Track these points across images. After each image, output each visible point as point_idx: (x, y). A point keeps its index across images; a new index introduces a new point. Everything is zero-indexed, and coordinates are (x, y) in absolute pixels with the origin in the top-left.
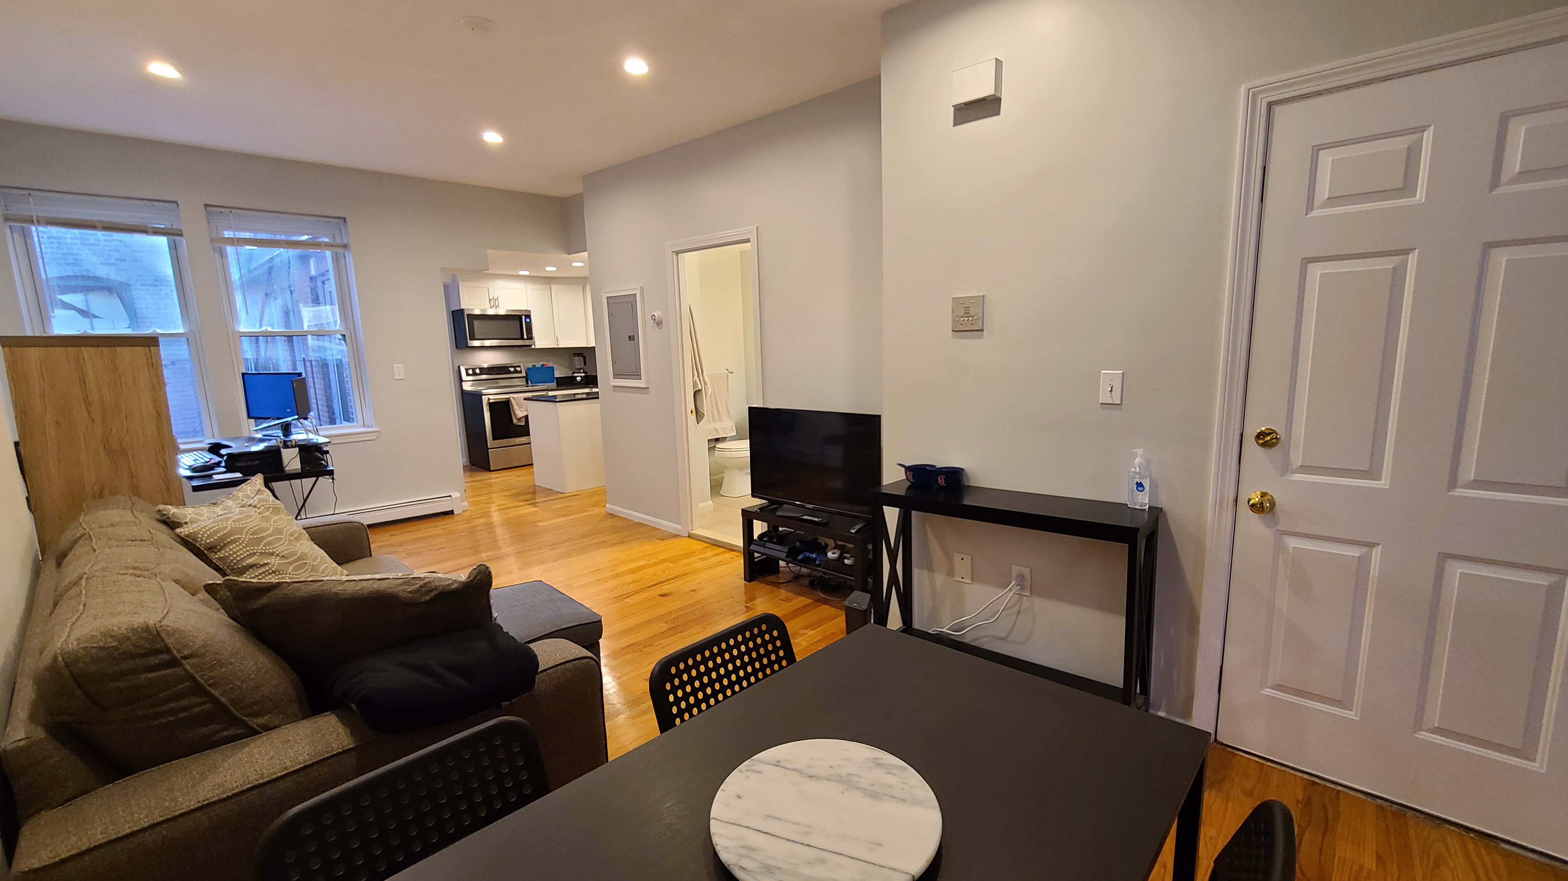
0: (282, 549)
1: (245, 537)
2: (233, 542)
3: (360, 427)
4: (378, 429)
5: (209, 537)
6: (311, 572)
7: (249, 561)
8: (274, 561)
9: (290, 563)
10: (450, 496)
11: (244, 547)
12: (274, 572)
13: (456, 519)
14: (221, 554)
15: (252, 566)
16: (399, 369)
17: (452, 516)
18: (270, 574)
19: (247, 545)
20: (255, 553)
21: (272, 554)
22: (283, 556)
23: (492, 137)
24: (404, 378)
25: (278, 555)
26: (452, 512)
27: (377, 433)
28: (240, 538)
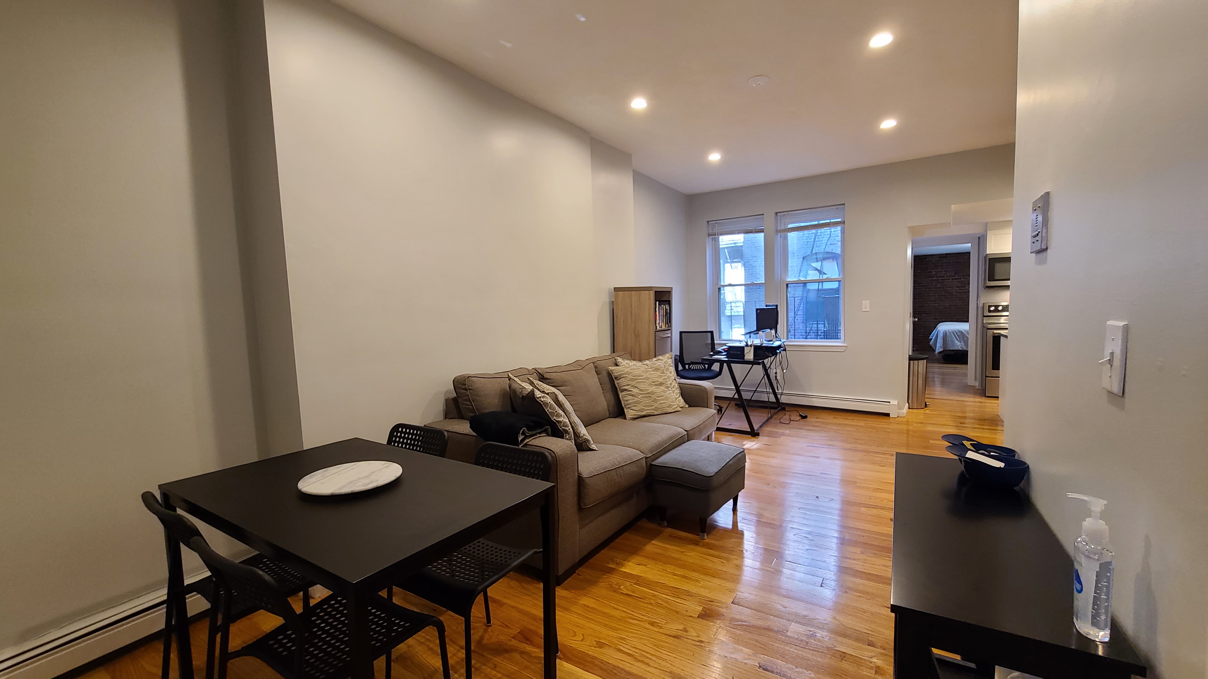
0: (642, 386)
1: (630, 377)
2: (624, 377)
3: (842, 343)
4: (846, 345)
5: (617, 373)
6: (652, 401)
7: (626, 387)
8: (635, 391)
9: (642, 394)
10: (889, 402)
11: (627, 381)
12: (632, 395)
13: (891, 420)
14: (619, 381)
15: (626, 390)
16: (866, 305)
17: (887, 417)
18: (631, 395)
19: (628, 381)
20: (629, 385)
21: (636, 387)
22: (640, 390)
23: (888, 124)
24: (868, 310)
25: (638, 389)
26: (888, 415)
27: (845, 348)
28: (627, 377)
